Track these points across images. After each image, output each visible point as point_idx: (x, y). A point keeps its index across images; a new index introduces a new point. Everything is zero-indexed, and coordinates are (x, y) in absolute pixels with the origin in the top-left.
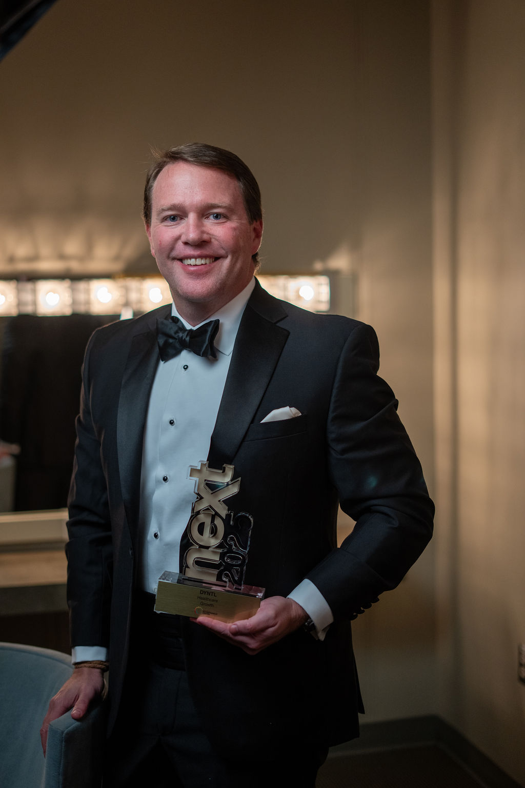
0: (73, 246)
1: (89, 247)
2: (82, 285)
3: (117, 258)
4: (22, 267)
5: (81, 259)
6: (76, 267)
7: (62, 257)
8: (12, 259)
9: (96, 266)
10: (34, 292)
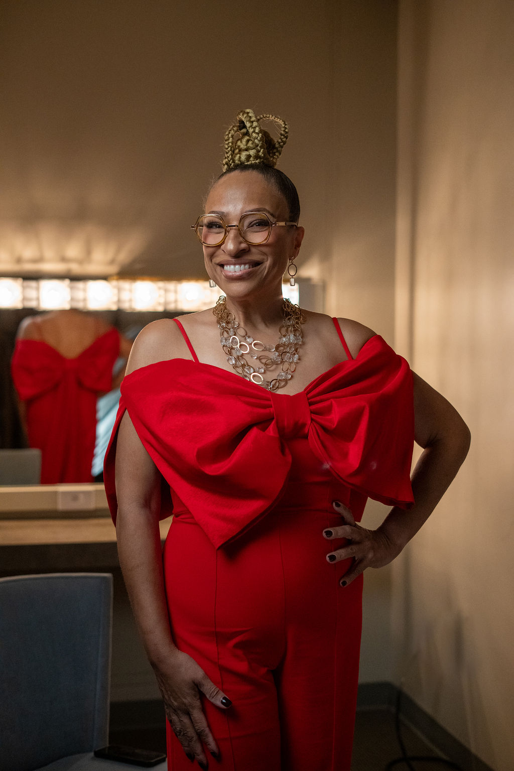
0: (73, 250)
1: (88, 252)
2: (80, 285)
3: (112, 262)
4: (29, 267)
5: (80, 262)
6: (76, 268)
7: (64, 259)
8: (19, 260)
9: (93, 268)
10: (38, 289)
